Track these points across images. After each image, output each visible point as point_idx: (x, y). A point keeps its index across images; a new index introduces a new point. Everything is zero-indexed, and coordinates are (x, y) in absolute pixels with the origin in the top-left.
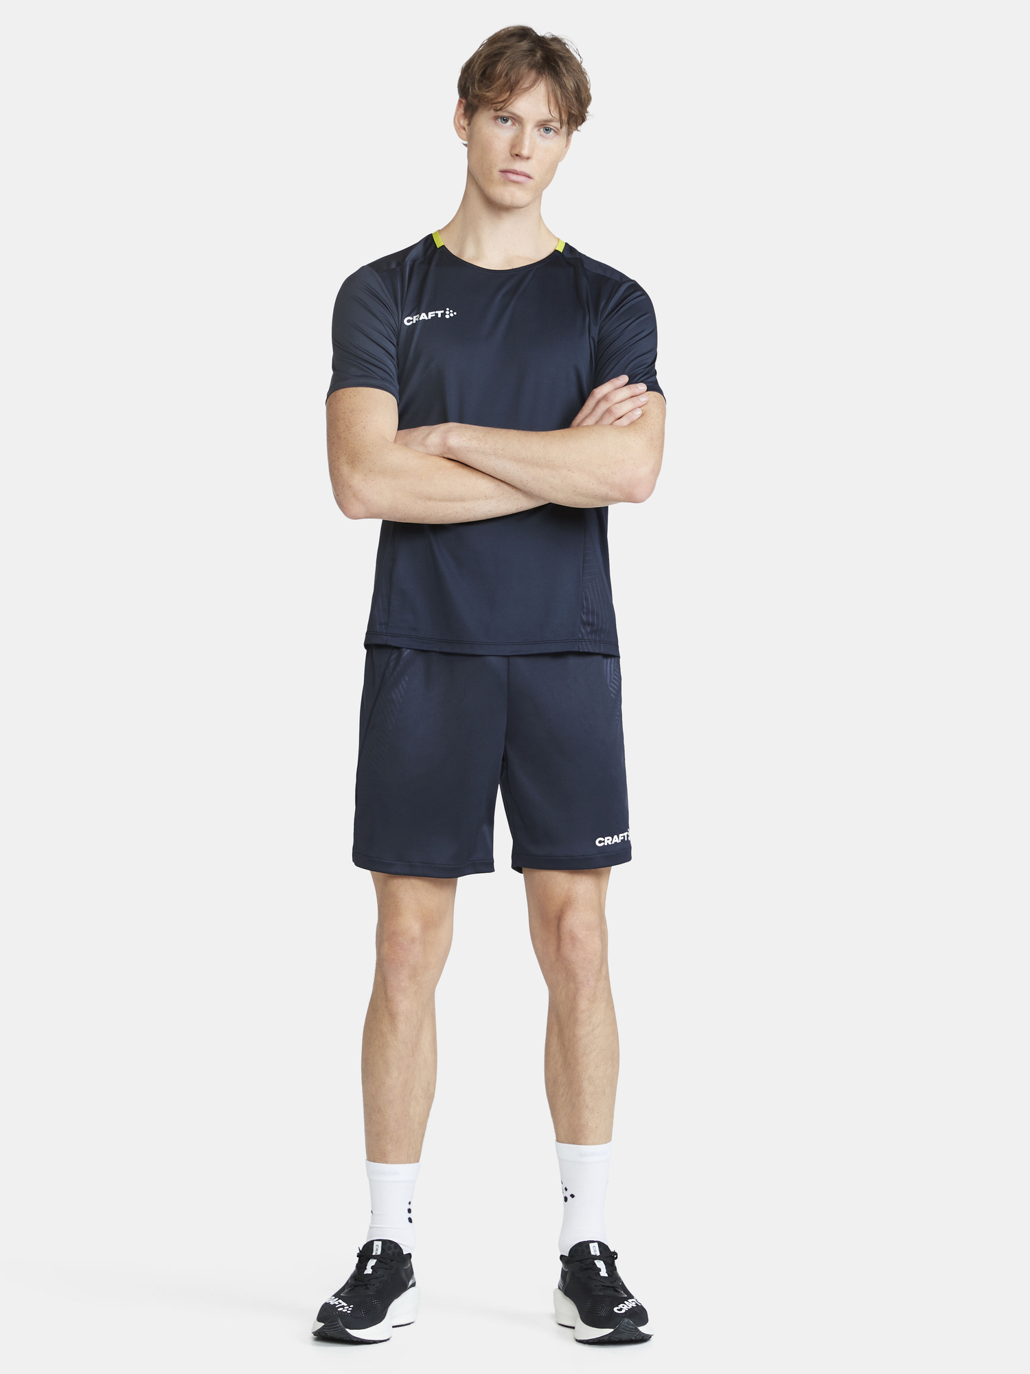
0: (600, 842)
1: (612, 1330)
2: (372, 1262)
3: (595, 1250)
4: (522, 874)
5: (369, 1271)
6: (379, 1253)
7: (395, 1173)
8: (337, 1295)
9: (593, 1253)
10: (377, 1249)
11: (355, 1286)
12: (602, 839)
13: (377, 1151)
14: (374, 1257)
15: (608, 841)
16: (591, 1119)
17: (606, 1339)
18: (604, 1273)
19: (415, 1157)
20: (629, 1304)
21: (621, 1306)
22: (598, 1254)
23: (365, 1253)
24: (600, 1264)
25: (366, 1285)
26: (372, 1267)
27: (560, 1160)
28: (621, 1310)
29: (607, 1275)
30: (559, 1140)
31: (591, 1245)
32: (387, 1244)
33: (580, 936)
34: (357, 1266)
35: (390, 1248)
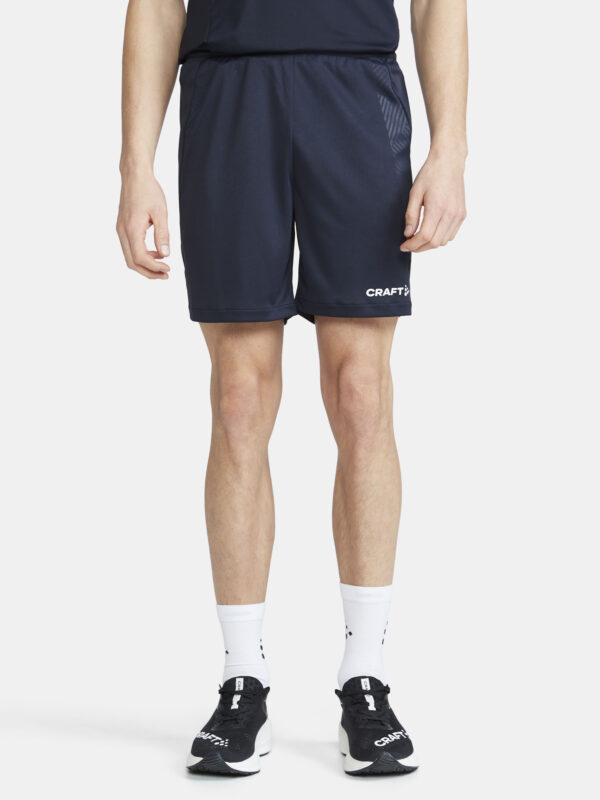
0: (371, 293)
1: (371, 763)
2: (237, 698)
3: (366, 685)
4: (314, 326)
5: (235, 706)
6: (242, 688)
7: (244, 613)
8: (206, 729)
9: (364, 688)
10: (240, 685)
11: (225, 721)
12: (372, 290)
13: (225, 595)
14: (238, 693)
15: (379, 292)
16: (369, 560)
17: (368, 771)
18: (372, 707)
19: (261, 598)
20: (395, 736)
21: (383, 739)
22: (369, 688)
23: (227, 690)
24: (370, 699)
25: (235, 719)
26: (238, 703)
27: (344, 600)
28: (382, 742)
29: (374, 709)
30: (342, 581)
31: (363, 681)
32: (248, 680)
33: (357, 389)
34: (221, 702)
35: (251, 684)
